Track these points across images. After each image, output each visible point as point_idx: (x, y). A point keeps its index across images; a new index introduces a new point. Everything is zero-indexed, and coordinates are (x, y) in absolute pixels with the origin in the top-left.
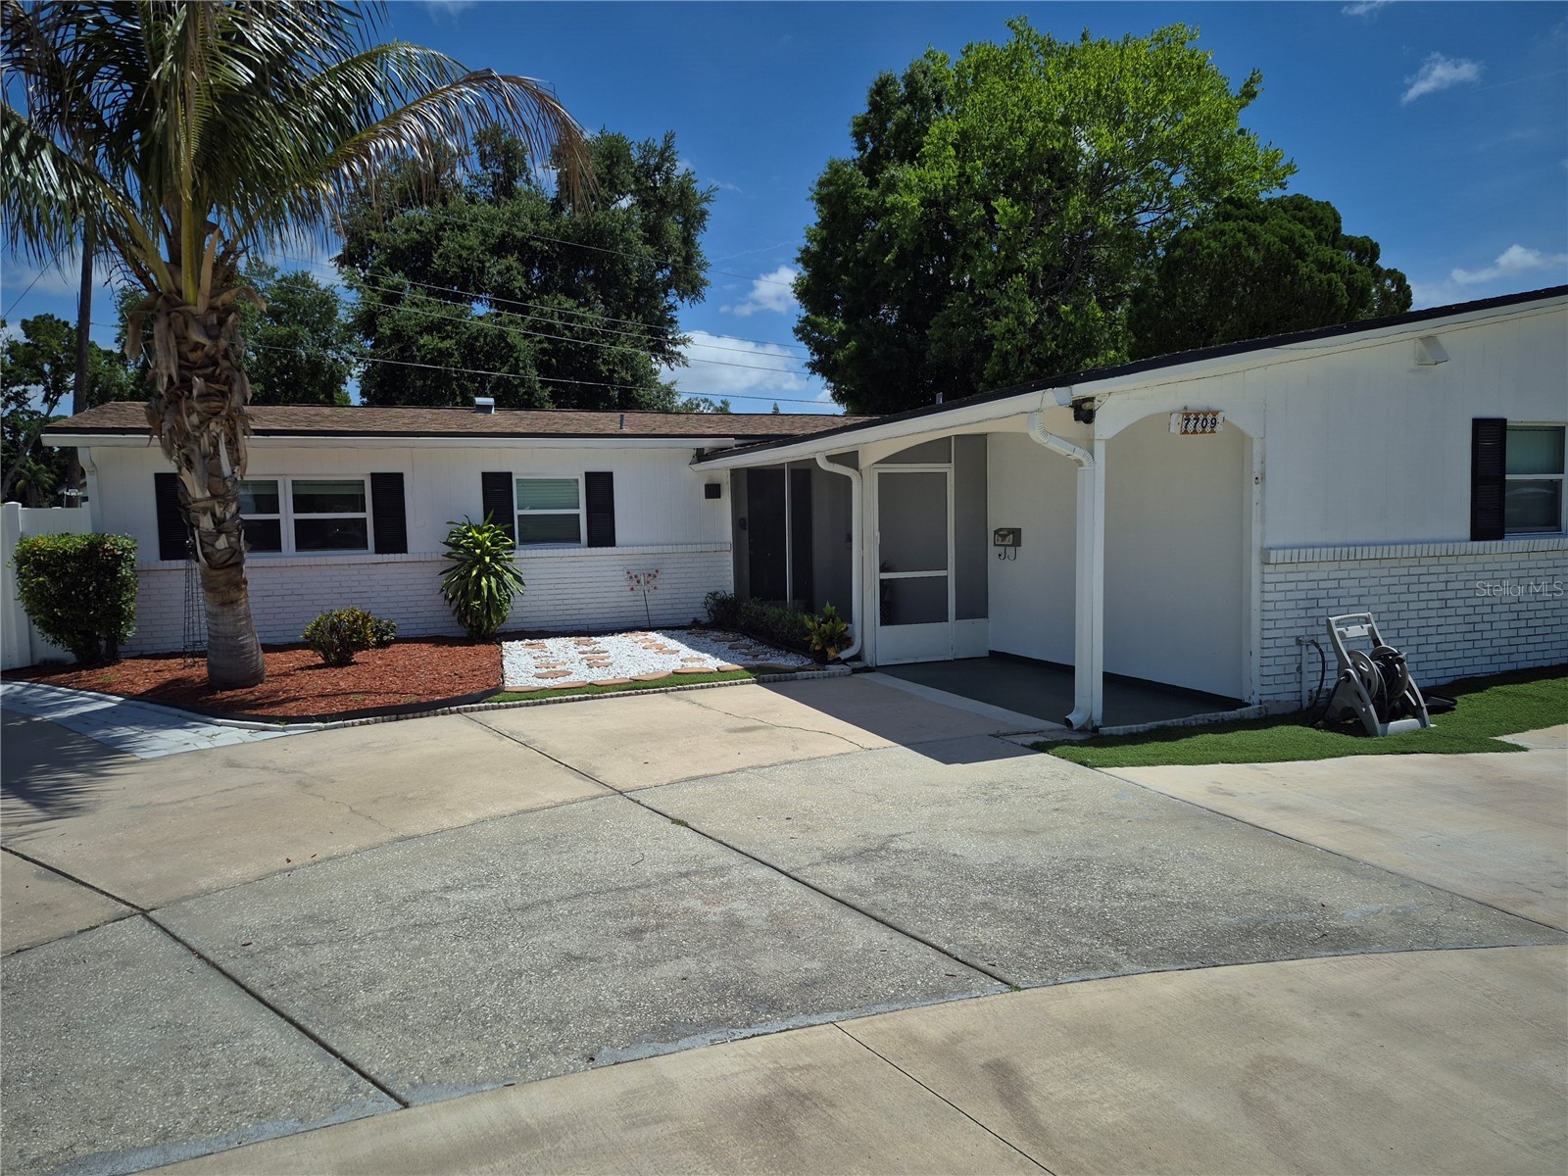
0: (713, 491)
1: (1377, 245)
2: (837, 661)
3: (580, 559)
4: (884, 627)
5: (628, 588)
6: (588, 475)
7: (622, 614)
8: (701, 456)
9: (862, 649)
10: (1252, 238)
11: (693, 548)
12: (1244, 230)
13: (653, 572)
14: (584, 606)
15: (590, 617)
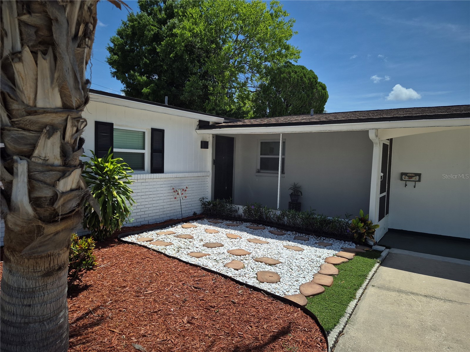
0: (204, 145)
3: (146, 180)
5: (173, 197)
6: (152, 130)
7: (165, 213)
8: (203, 126)
11: (196, 174)
13: (184, 188)
14: (147, 209)
15: (150, 215)
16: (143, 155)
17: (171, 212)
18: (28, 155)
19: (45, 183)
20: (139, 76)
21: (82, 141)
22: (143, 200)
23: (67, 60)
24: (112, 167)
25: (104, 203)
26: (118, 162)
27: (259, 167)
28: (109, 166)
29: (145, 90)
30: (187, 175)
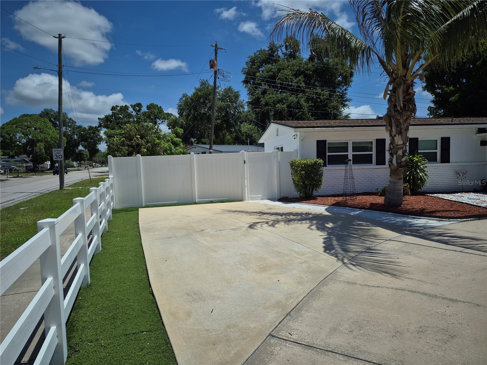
0: (483, 143)
3: (438, 167)
5: (456, 178)
6: (442, 138)
7: (451, 187)
8: (481, 131)
11: (476, 164)
13: (465, 172)
14: (439, 184)
15: (440, 187)
16: (436, 153)
17: (456, 187)
18: (396, 154)
19: (399, 159)
20: (446, 87)
21: (406, 150)
22: (436, 178)
24: (417, 159)
26: (420, 157)
28: (416, 159)
29: (452, 99)
30: (467, 164)
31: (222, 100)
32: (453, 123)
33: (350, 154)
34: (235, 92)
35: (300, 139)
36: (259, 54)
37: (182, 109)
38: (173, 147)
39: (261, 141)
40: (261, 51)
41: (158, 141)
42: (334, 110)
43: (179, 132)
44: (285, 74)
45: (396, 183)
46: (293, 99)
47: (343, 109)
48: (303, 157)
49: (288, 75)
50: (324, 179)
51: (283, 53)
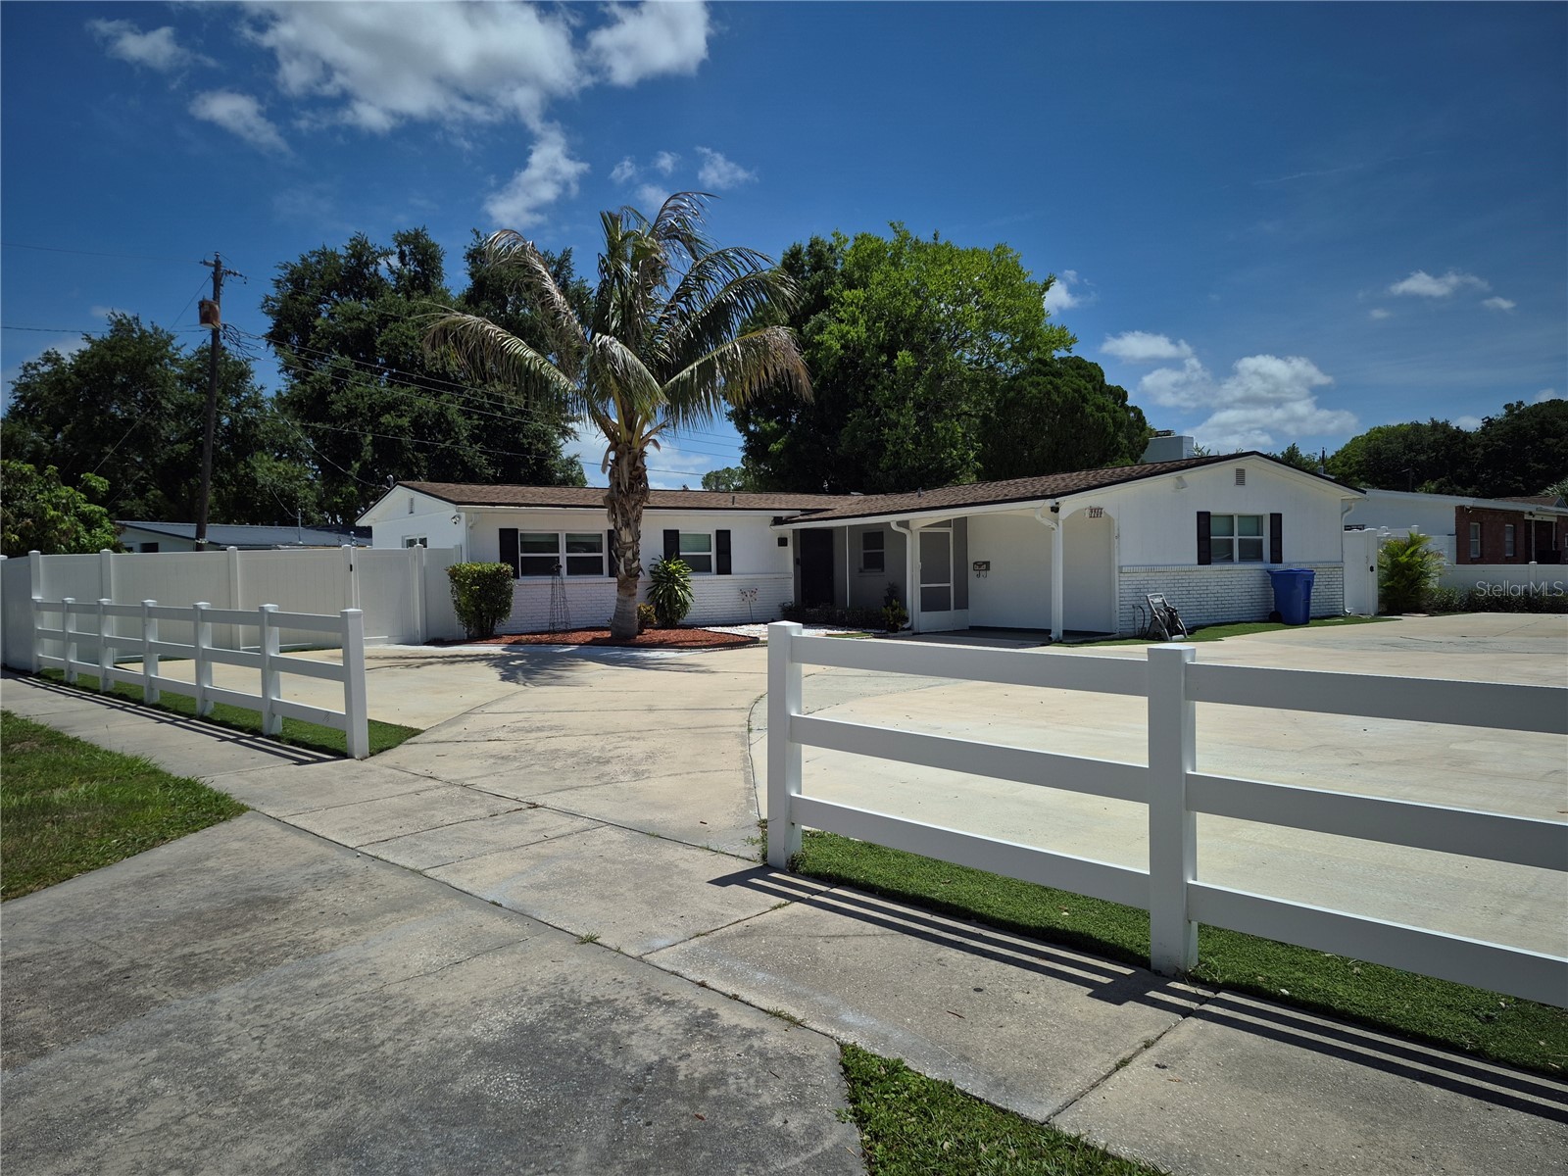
0: (783, 542)
1: (1126, 392)
2: (903, 629)
3: (712, 582)
4: (924, 613)
5: (740, 600)
6: (717, 531)
7: (734, 615)
8: (778, 521)
9: (912, 624)
10: (1056, 388)
11: (772, 576)
12: (1051, 383)
13: (755, 590)
14: (715, 610)
15: (718, 616)
16: (710, 556)
17: (742, 615)
18: (624, 556)
23: (633, 528)
24: (675, 567)
25: (669, 597)
26: (681, 563)
27: (862, 565)
28: (673, 567)
29: (774, 447)
30: (759, 576)
31: (188, 381)
32: (736, 505)
33: (563, 555)
34: (235, 363)
35: (467, 525)
36: (319, 262)
37: (34, 399)
38: (81, 528)
39: (361, 523)
40: (324, 255)
41: (56, 513)
42: (539, 441)
43: (95, 487)
44: (403, 335)
45: (625, 601)
46: (426, 403)
47: (562, 441)
48: (472, 558)
49: (413, 338)
50: (514, 600)
51: (392, 272)
